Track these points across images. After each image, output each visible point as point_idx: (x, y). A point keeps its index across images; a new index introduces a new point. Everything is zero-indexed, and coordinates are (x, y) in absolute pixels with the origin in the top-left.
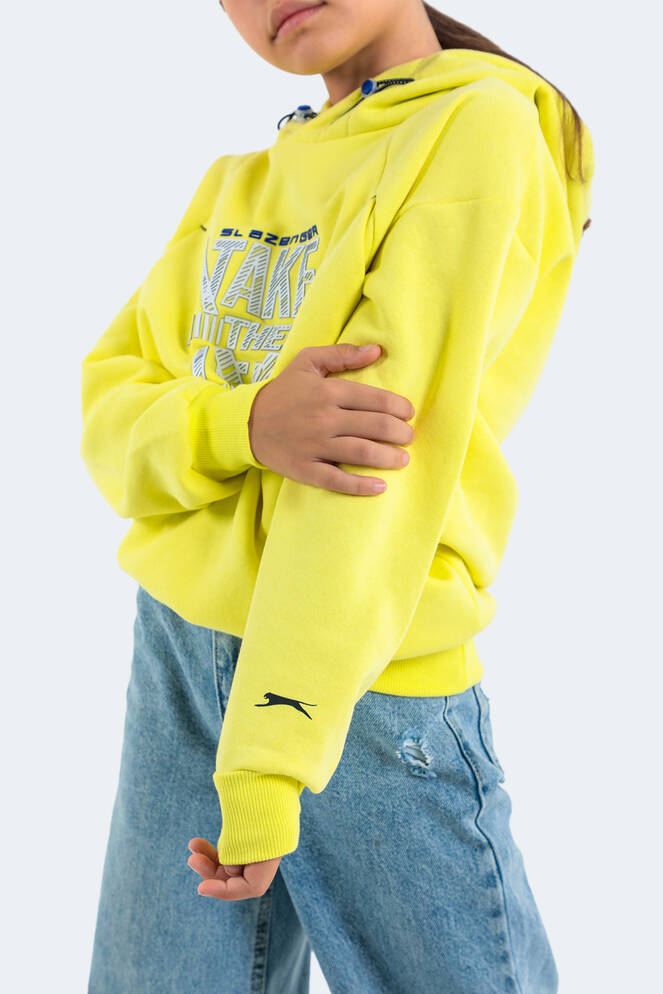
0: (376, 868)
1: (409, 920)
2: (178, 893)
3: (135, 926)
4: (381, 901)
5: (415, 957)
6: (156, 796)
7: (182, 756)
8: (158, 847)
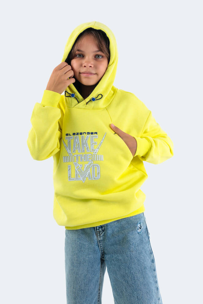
0: (132, 258)
1: (140, 270)
2: (84, 280)
3: (74, 290)
4: (133, 267)
5: (141, 281)
6: (78, 258)
7: (82, 248)
8: (79, 270)
